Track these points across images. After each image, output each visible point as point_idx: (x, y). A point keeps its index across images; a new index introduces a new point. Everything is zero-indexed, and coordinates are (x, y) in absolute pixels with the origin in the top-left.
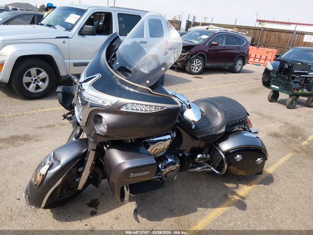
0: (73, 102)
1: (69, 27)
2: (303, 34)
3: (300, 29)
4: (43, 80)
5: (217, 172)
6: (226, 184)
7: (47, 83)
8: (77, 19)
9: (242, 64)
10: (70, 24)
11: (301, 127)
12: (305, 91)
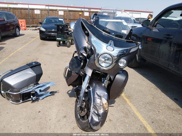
2: (33, 9)
3: (31, 7)
9: (18, 31)
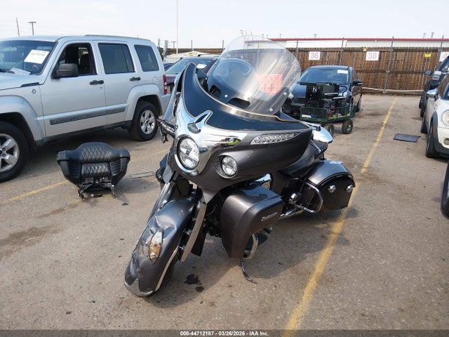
0: (83, 172)
1: (36, 69)
2: (306, 51)
4: (11, 152)
5: (312, 211)
6: (317, 226)
7: (16, 154)
8: (46, 56)
10: (35, 64)
11: (350, 155)
12: (340, 116)
